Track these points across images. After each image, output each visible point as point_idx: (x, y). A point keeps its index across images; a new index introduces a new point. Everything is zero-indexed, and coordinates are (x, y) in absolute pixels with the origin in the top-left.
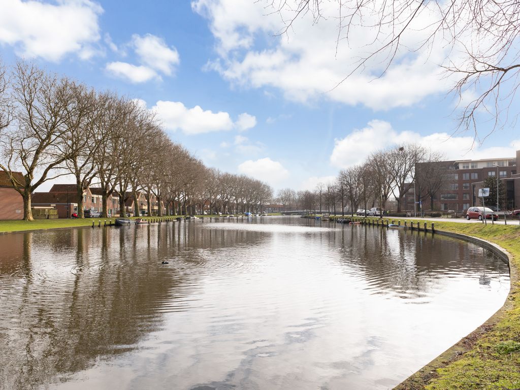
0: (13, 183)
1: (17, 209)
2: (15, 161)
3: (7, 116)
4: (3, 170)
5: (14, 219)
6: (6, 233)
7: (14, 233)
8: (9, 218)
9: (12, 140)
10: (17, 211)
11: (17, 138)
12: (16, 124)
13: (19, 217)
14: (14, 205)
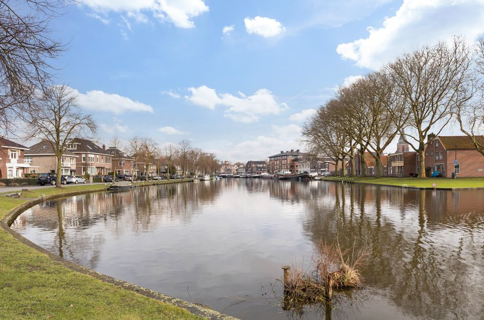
0: (476, 146)
1: (479, 168)
2: (479, 127)
3: (471, 89)
4: (467, 135)
5: (477, 176)
6: (472, 189)
7: (478, 189)
8: (473, 176)
9: (475, 108)
10: (479, 170)
11: (480, 106)
12: (480, 94)
13: (480, 175)
14: (477, 164)
